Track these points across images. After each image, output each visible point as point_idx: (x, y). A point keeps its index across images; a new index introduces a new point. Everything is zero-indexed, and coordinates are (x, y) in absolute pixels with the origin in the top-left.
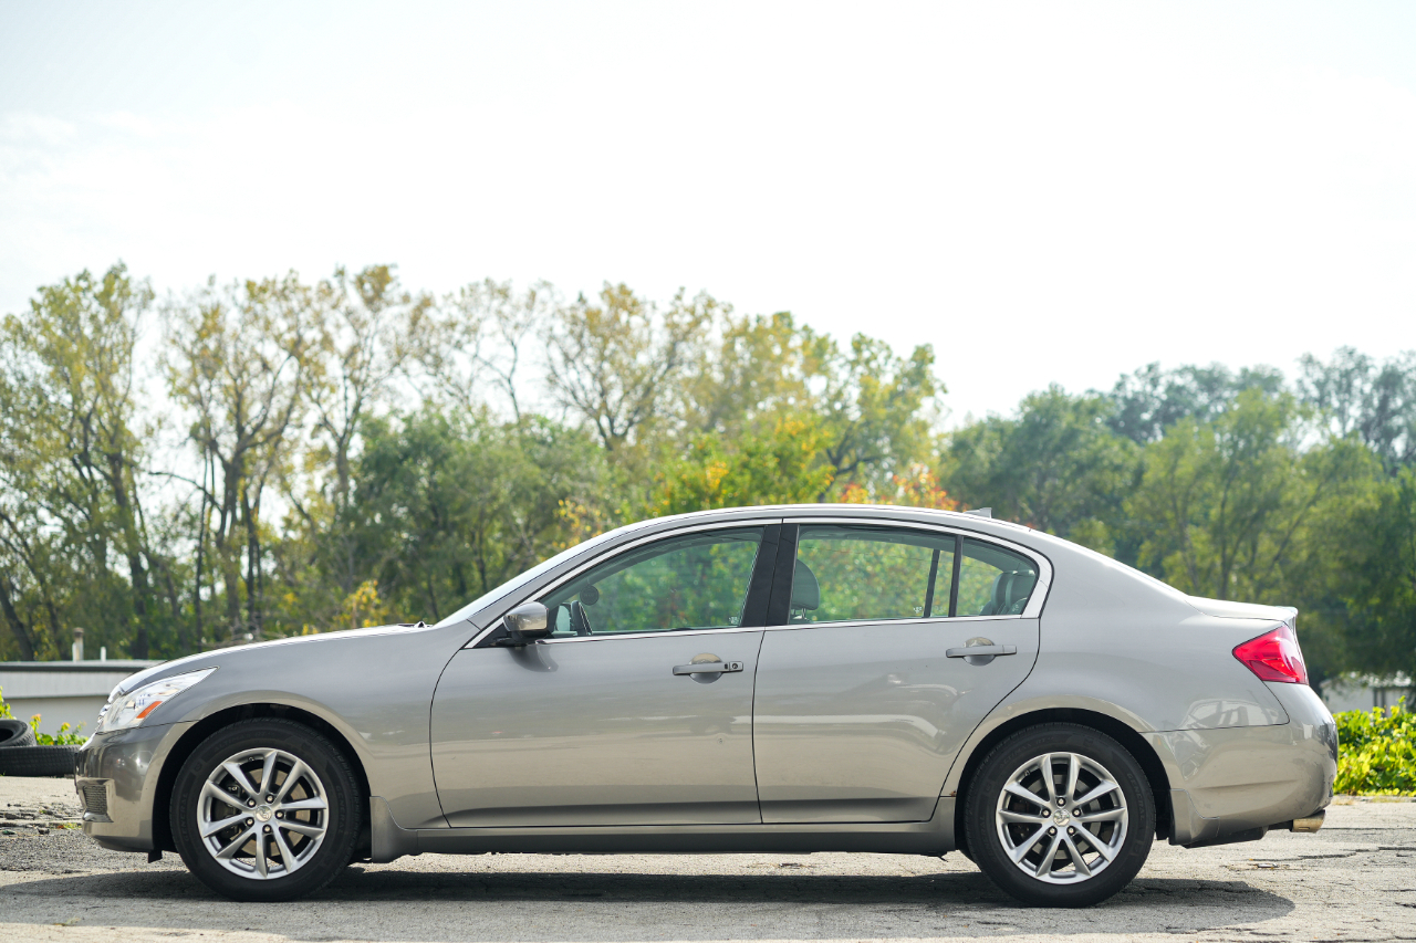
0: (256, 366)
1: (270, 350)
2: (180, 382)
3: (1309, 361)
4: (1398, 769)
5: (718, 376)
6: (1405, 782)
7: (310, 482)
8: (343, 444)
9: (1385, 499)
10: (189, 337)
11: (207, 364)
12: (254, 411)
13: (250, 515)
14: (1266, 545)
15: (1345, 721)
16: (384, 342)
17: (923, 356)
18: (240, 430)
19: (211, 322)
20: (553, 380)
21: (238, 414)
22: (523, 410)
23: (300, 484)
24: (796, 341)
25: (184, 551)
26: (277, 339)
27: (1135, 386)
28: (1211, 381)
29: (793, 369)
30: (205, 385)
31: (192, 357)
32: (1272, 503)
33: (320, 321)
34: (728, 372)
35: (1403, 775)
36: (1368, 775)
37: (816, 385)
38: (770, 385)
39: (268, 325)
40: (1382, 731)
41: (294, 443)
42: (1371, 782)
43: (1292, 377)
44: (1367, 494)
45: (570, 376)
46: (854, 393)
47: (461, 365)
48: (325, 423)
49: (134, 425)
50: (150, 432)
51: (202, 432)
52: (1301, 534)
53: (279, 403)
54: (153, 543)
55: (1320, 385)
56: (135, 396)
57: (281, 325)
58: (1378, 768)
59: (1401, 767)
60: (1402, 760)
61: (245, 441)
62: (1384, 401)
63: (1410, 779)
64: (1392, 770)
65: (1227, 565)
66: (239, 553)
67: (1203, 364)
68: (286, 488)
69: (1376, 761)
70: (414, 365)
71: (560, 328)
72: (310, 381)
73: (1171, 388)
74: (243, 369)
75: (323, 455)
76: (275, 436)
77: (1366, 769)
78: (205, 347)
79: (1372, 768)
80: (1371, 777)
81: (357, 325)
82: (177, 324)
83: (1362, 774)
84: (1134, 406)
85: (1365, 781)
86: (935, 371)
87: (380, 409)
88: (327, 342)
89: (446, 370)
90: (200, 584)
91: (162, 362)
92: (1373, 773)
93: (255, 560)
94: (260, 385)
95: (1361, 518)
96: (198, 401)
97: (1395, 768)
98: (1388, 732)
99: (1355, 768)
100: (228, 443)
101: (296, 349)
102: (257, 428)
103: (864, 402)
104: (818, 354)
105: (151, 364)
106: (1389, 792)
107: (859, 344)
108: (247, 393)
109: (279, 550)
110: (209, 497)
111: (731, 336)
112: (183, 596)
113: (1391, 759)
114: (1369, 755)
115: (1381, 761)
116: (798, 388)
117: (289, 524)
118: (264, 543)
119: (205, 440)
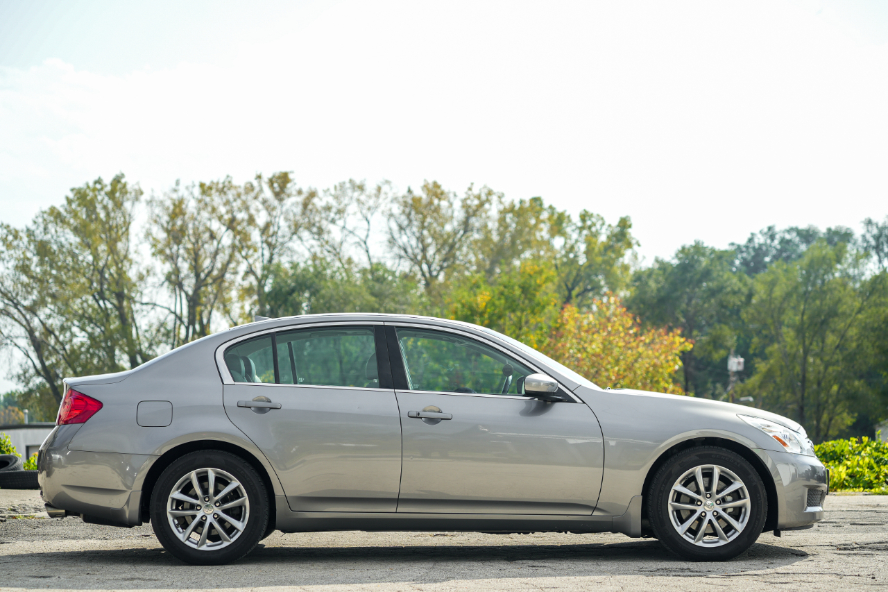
0: (206, 236)
1: (215, 225)
2: (160, 246)
3: (869, 222)
4: (864, 476)
5: (495, 238)
6: (868, 484)
7: (242, 308)
8: (261, 286)
10: (165, 218)
11: (176, 235)
13: (204, 327)
14: (831, 339)
15: (834, 447)
16: (286, 219)
17: (624, 224)
18: (197, 276)
19: (178, 210)
20: (392, 241)
21: (196, 268)
22: (374, 261)
23: (236, 310)
24: (544, 215)
25: (164, 352)
26: (220, 218)
27: (760, 240)
28: (807, 236)
29: (544, 232)
30: (175, 247)
31: (168, 231)
32: (833, 313)
33: (246, 207)
34: (502, 235)
35: (867, 479)
36: (844, 479)
38: (528, 244)
39: (214, 210)
40: (857, 452)
41: (232, 283)
42: (847, 484)
43: (859, 231)
45: (402, 239)
46: (582, 247)
47: (335, 233)
48: (250, 271)
49: (132, 274)
50: (141, 278)
51: (173, 277)
52: (852, 332)
53: (222, 259)
54: (144, 347)
55: (877, 238)
56: (132, 256)
57: (222, 210)
58: (851, 476)
59: (867, 474)
60: (867, 470)
61: (200, 283)
63: (871, 482)
64: (860, 476)
65: (807, 352)
67: (803, 226)
68: (227, 312)
69: (850, 471)
70: (305, 234)
71: (396, 209)
72: (242, 244)
73: (783, 241)
74: (197, 236)
75: (248, 291)
76: (220, 279)
77: (844, 476)
78: (175, 225)
79: (847, 475)
80: (847, 481)
81: (269, 209)
82: (158, 210)
83: (841, 479)
84: (760, 252)
85: (843, 483)
86: (633, 233)
87: (285, 262)
88: (251, 220)
89: (325, 236)
91: (148, 234)
92: (848, 478)
94: (210, 247)
96: (172, 258)
97: (863, 475)
98: (859, 453)
99: (836, 475)
100: (189, 288)
101: (231, 224)
102: (210, 273)
103: (587, 252)
104: (559, 223)
105: (142, 235)
106: (857, 490)
107: (584, 216)
108: (201, 252)
110: (179, 318)
111: (503, 213)
113: (860, 470)
114: (845, 467)
115: (853, 471)
116: (548, 243)
119: (174, 281)
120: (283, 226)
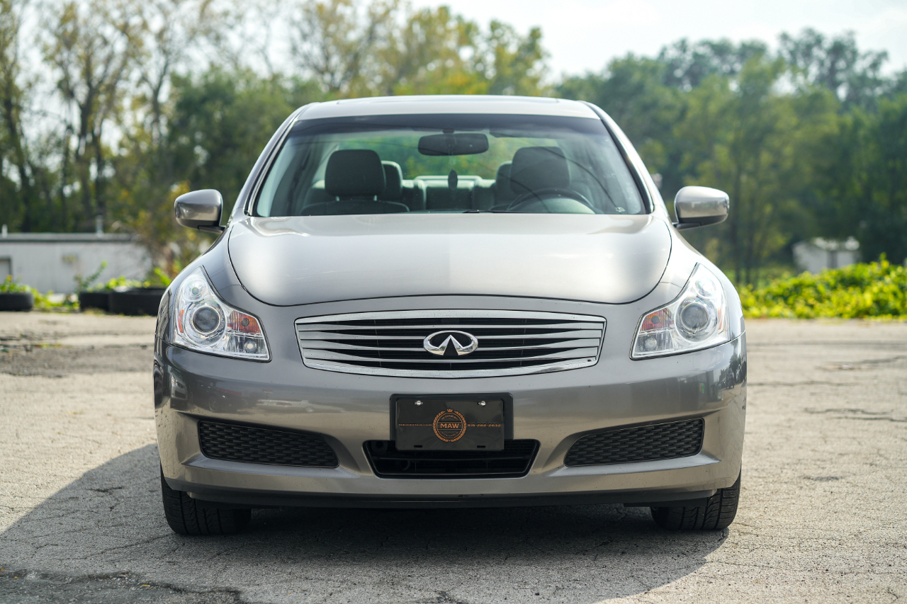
0: (98, 42)
2: (50, 52)
3: (785, 37)
5: (401, 47)
7: (135, 117)
8: (156, 92)
9: (843, 127)
10: (55, 23)
11: (67, 41)
12: (98, 71)
13: (96, 139)
14: (766, 158)
16: (183, 25)
17: (535, 34)
18: (89, 84)
19: (69, 15)
20: (294, 50)
21: (87, 73)
22: (276, 70)
23: (128, 118)
24: (452, 24)
25: (53, 162)
26: (113, 23)
27: (672, 54)
28: (721, 49)
29: (451, 43)
30: (65, 55)
31: (56, 35)
32: (769, 130)
33: (140, 12)
34: (408, 44)
37: (466, 53)
38: (436, 55)
39: (106, 15)
41: (124, 93)
43: (774, 47)
44: (830, 124)
45: (306, 47)
46: (490, 58)
47: (233, 40)
48: (144, 79)
49: (20, 81)
50: (30, 85)
51: (64, 85)
52: (788, 150)
53: (115, 65)
54: (34, 157)
55: (792, 53)
56: (22, 63)
57: (115, 14)
61: (93, 92)
62: (833, 64)
65: (740, 170)
66: (88, 164)
68: (119, 122)
70: (202, 40)
71: (298, 15)
72: (134, 52)
73: (696, 56)
74: (90, 44)
75: (143, 100)
76: (111, 88)
78: (65, 31)
81: (165, 13)
82: (47, 14)
84: (673, 65)
87: (181, 69)
88: (145, 26)
89: (223, 43)
90: (65, 184)
91: (38, 39)
93: (100, 168)
94: (101, 54)
95: (827, 140)
96: (61, 64)
100: (81, 92)
101: (125, 29)
102: (101, 82)
103: (498, 64)
104: (467, 33)
105: (31, 40)
107: (494, 26)
108: (94, 61)
109: (116, 162)
110: (70, 128)
111: (411, 22)
112: (54, 193)
116: (453, 55)
117: (121, 145)
118: (106, 157)
119: (66, 89)
120: (178, 31)
